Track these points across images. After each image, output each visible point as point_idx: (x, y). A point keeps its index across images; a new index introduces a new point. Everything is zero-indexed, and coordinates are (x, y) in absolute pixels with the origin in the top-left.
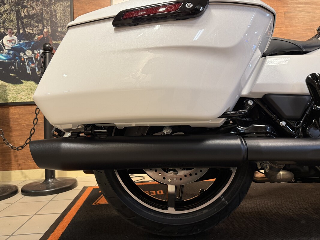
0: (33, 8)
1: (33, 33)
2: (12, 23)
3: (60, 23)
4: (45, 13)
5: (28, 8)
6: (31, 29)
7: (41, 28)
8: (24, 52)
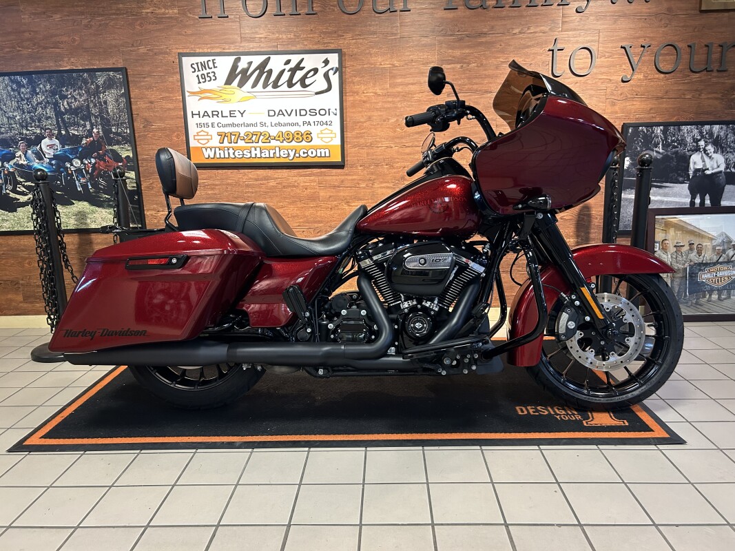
0: (75, 99)
1: (80, 135)
2: (50, 122)
3: (113, 119)
4: (91, 105)
5: (68, 98)
6: (76, 129)
7: (88, 127)
8: (70, 161)
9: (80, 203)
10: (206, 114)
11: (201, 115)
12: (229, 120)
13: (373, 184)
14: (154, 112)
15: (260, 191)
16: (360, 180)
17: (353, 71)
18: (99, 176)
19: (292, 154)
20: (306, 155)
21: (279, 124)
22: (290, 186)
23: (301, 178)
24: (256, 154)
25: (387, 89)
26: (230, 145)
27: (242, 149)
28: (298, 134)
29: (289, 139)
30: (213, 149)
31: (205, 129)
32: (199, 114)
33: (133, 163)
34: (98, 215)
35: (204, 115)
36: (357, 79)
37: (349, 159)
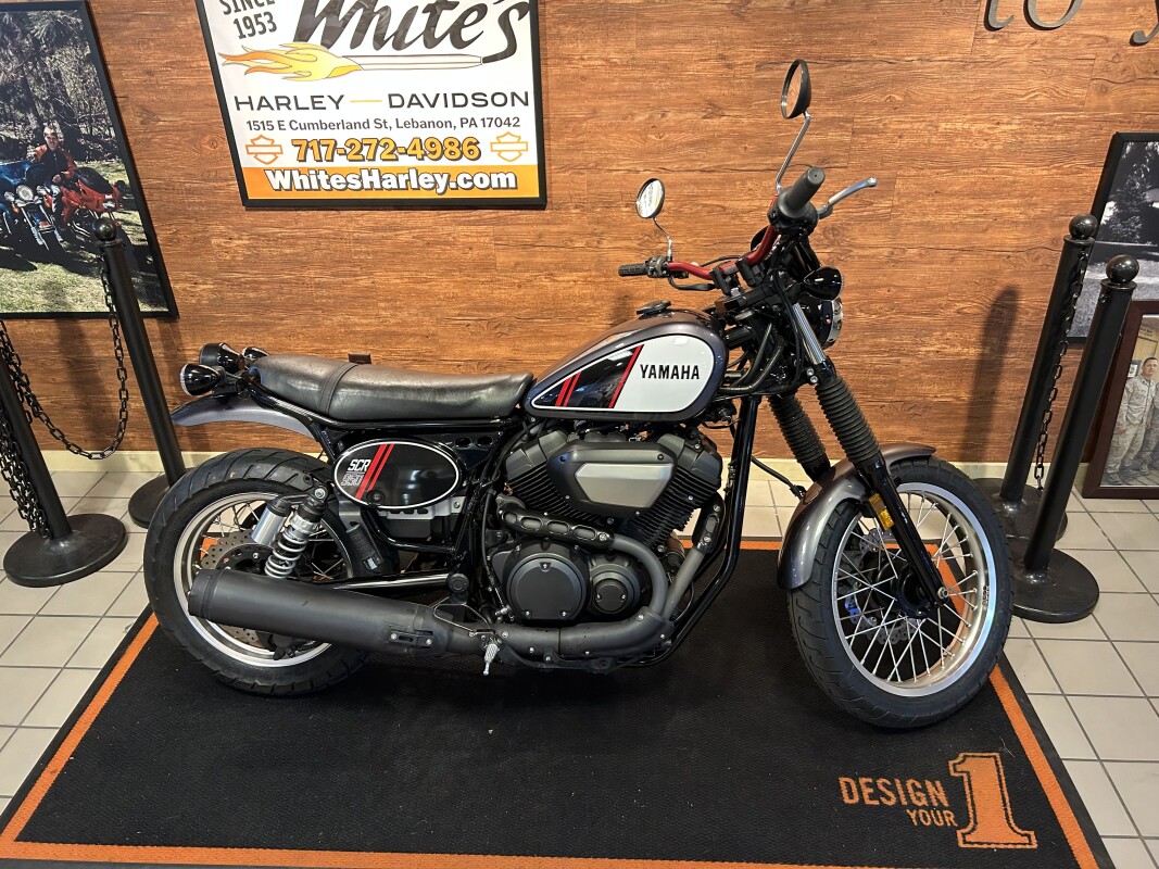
1: (20, 140)
3: (79, 110)
4: (31, 80)
6: (11, 127)
7: (34, 124)
8: (13, 189)
9: (47, 267)
10: (263, 103)
11: (256, 105)
12: (312, 116)
13: (598, 242)
14: (157, 92)
15: (382, 251)
16: (575, 233)
17: (559, 11)
18: (73, 218)
19: (442, 183)
20: (469, 185)
21: (413, 124)
22: (439, 243)
23: (460, 228)
24: (372, 183)
25: (631, 52)
26: (319, 165)
27: (344, 173)
28: (450, 143)
29: (434, 153)
30: (287, 173)
31: (267, 133)
32: (250, 103)
33: (134, 195)
34: (85, 290)
35: (260, 106)
36: (570, 29)
37: (554, 192)
